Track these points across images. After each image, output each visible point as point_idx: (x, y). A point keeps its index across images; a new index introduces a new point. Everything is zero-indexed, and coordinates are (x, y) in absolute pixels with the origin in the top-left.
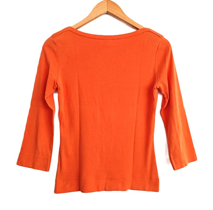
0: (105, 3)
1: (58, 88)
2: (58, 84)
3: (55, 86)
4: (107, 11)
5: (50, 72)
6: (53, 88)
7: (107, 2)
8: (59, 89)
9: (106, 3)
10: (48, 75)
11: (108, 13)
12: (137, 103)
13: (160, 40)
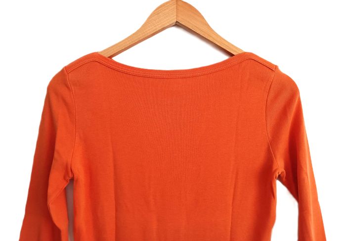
0: (173, 7)
1: (75, 179)
2: (75, 171)
3: (68, 176)
4: (177, 22)
5: (58, 147)
6: (65, 178)
7: (177, 3)
8: (77, 180)
9: (175, 6)
10: (54, 152)
11: (178, 25)
12: (233, 203)
13: (273, 76)
